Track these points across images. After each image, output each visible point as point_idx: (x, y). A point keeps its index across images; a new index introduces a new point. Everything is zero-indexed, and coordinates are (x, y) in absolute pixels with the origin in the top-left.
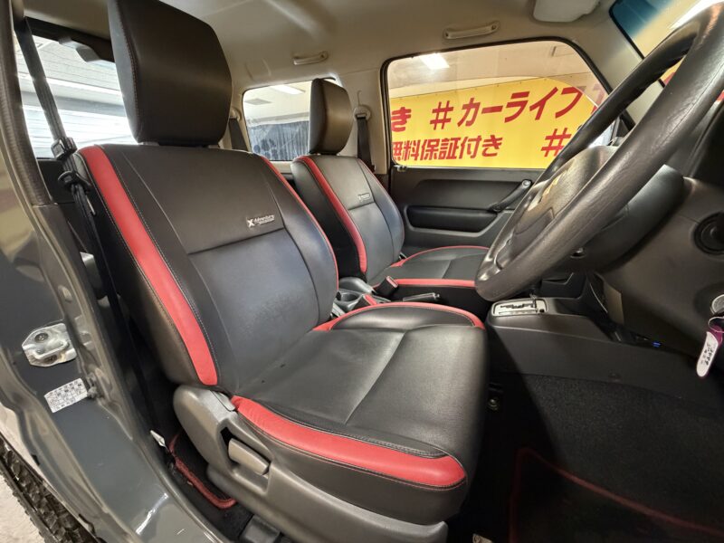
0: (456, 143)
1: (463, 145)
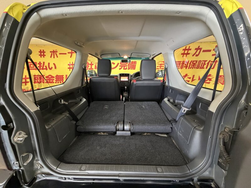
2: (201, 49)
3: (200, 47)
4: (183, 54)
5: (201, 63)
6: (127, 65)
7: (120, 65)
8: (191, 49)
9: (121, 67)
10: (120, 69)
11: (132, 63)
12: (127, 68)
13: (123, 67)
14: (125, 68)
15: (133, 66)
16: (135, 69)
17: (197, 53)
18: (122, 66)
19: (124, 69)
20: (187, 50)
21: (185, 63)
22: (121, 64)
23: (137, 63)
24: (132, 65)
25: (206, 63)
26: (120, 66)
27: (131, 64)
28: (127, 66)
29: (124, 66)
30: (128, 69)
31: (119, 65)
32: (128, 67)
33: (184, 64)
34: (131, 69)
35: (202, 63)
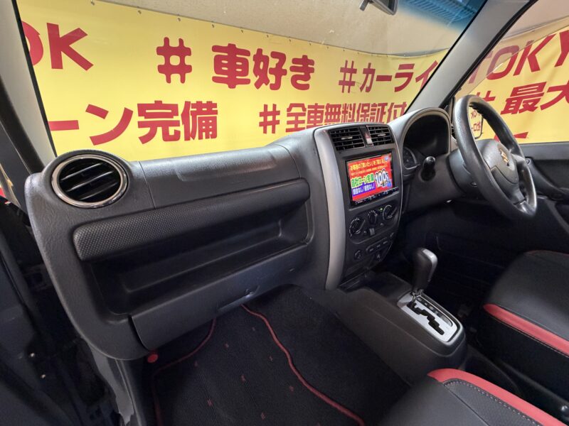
0: (383, 109)
1: (390, 111)
4: (343, 83)
6: (178, 118)
7: (142, 119)
9: (146, 131)
10: (145, 139)
11: (200, 112)
12: (177, 133)
13: (160, 130)
14: (172, 131)
15: (207, 124)
16: (214, 136)
18: (153, 127)
19: (167, 137)
21: (349, 110)
22: (147, 116)
23: (219, 108)
24: (201, 119)
26: (141, 125)
27: (194, 114)
28: (176, 123)
30: (187, 139)
31: (136, 118)
32: (181, 128)
34: (201, 138)
35: (379, 109)
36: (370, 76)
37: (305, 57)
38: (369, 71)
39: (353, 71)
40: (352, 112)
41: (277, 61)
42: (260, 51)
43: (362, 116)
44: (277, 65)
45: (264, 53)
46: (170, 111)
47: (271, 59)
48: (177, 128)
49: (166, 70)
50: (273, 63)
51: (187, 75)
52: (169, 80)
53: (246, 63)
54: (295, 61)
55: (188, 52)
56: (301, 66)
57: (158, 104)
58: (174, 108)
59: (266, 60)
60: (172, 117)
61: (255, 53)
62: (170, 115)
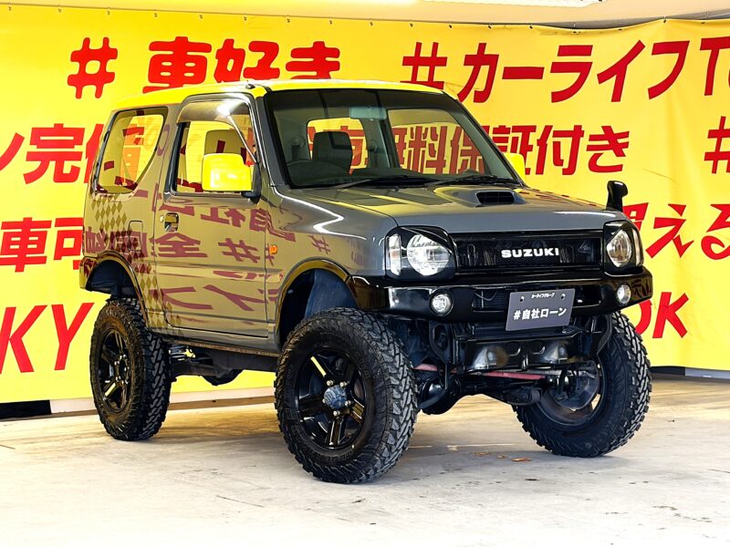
2: (493, 60)
3: (487, 52)
5: (506, 140)
6: (81, 148)
7: (34, 149)
8: (443, 62)
10: (30, 178)
12: (75, 171)
14: (67, 167)
17: (480, 85)
20: (425, 62)
21: (429, 140)
22: (41, 144)
25: (534, 138)
26: (31, 157)
28: (77, 156)
29: (60, 159)
31: (26, 147)
32: (82, 164)
33: (424, 145)
35: (515, 139)
36: (485, 70)
37: (319, 46)
38: (481, 59)
39: (436, 61)
40: (436, 144)
41: (261, 55)
42: (229, 43)
43: (464, 153)
44: (260, 62)
45: (236, 46)
46: (72, 138)
47: (248, 52)
48: (76, 164)
49: (78, 81)
50: (252, 60)
51: (106, 86)
52: (79, 95)
53: (202, 63)
54: (296, 53)
55: (113, 54)
56: (311, 60)
57: (59, 129)
58: (78, 134)
59: (239, 56)
60: (73, 147)
61: (220, 46)
62: (70, 144)
